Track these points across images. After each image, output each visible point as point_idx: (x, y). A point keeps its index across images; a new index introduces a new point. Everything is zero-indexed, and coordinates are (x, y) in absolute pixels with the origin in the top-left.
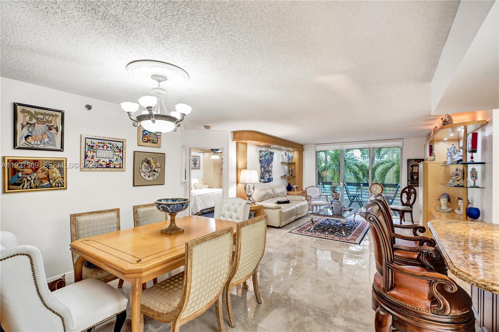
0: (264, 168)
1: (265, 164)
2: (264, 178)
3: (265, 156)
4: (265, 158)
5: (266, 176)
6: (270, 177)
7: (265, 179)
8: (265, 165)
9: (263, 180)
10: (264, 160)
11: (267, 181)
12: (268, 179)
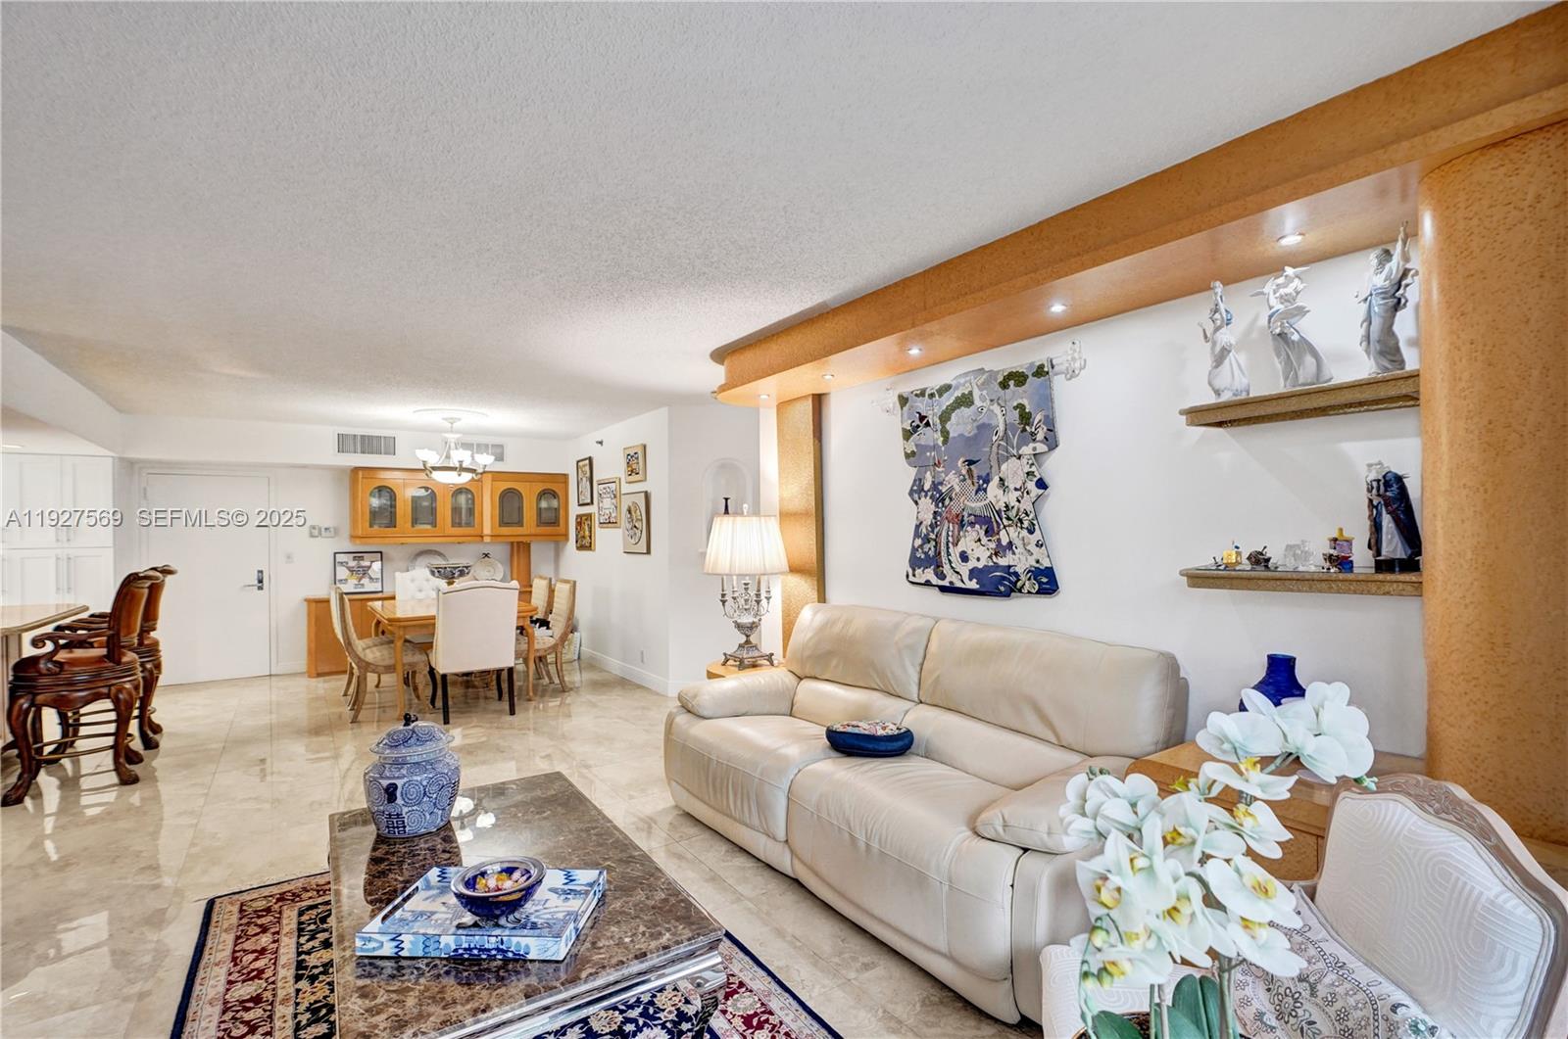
0: (939, 500)
1: (951, 466)
2: (939, 565)
3: (945, 417)
4: (945, 434)
5: (955, 552)
6: (1002, 562)
7: (946, 569)
8: (951, 476)
9: (929, 574)
10: (935, 447)
11: (973, 585)
12: (973, 573)
